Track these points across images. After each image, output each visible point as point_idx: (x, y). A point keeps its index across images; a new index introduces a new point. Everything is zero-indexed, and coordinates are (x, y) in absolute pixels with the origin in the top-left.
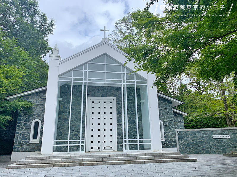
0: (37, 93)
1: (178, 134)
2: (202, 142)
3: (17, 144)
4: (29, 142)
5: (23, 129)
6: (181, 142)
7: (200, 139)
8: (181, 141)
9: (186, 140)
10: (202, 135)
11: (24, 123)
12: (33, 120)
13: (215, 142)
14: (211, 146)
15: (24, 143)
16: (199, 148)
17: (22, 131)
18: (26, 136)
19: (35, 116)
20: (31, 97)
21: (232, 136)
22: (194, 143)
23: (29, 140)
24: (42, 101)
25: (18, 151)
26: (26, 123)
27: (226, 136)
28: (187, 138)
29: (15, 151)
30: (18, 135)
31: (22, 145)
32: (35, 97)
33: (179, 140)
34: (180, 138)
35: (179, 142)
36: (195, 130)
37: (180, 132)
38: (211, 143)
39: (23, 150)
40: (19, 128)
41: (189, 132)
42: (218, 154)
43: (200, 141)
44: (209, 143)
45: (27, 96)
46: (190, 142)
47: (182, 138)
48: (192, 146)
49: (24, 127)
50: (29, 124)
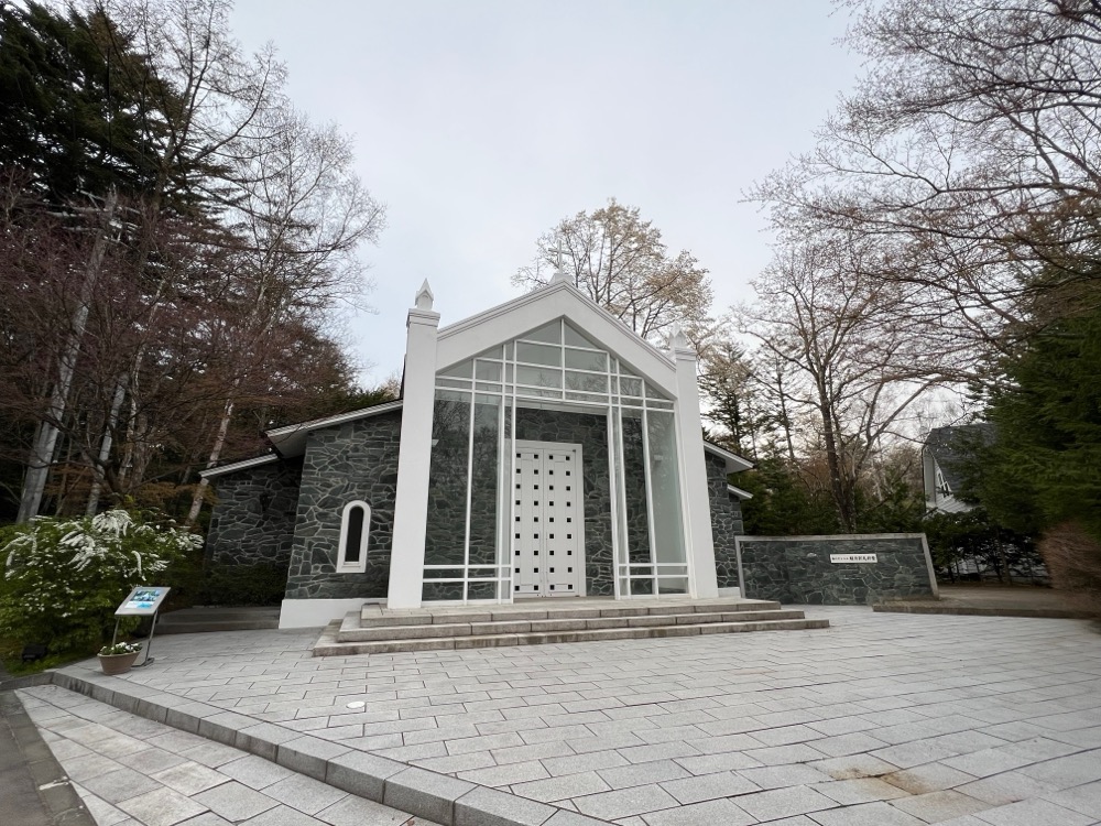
0: (357, 421)
1: (742, 550)
2: (802, 573)
3: (299, 575)
4: (334, 570)
5: (316, 529)
6: (749, 573)
7: (795, 565)
8: (750, 568)
9: (762, 566)
10: (802, 554)
11: (321, 510)
12: (346, 504)
13: (836, 573)
14: (826, 583)
15: (319, 571)
16: (793, 588)
17: (315, 536)
18: (325, 550)
19: (354, 492)
20: (339, 433)
21: (883, 557)
22: (779, 575)
23: (335, 563)
24: (372, 445)
25: (301, 596)
26: (325, 511)
27: (866, 555)
28: (764, 560)
29: (291, 597)
30: (302, 549)
31: (315, 579)
32: (353, 434)
33: (744, 566)
34: (747, 559)
35: (744, 572)
36: (783, 539)
37: (747, 544)
38: (825, 574)
39: (315, 593)
40: (303, 527)
41: (768, 545)
42: (844, 604)
43: (795, 569)
44: (820, 576)
45: (329, 431)
46: (771, 573)
47: (753, 560)
48: (777, 582)
49: (320, 524)
50: (335, 513)
